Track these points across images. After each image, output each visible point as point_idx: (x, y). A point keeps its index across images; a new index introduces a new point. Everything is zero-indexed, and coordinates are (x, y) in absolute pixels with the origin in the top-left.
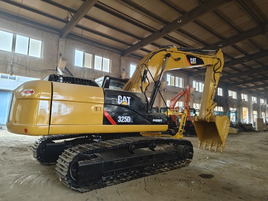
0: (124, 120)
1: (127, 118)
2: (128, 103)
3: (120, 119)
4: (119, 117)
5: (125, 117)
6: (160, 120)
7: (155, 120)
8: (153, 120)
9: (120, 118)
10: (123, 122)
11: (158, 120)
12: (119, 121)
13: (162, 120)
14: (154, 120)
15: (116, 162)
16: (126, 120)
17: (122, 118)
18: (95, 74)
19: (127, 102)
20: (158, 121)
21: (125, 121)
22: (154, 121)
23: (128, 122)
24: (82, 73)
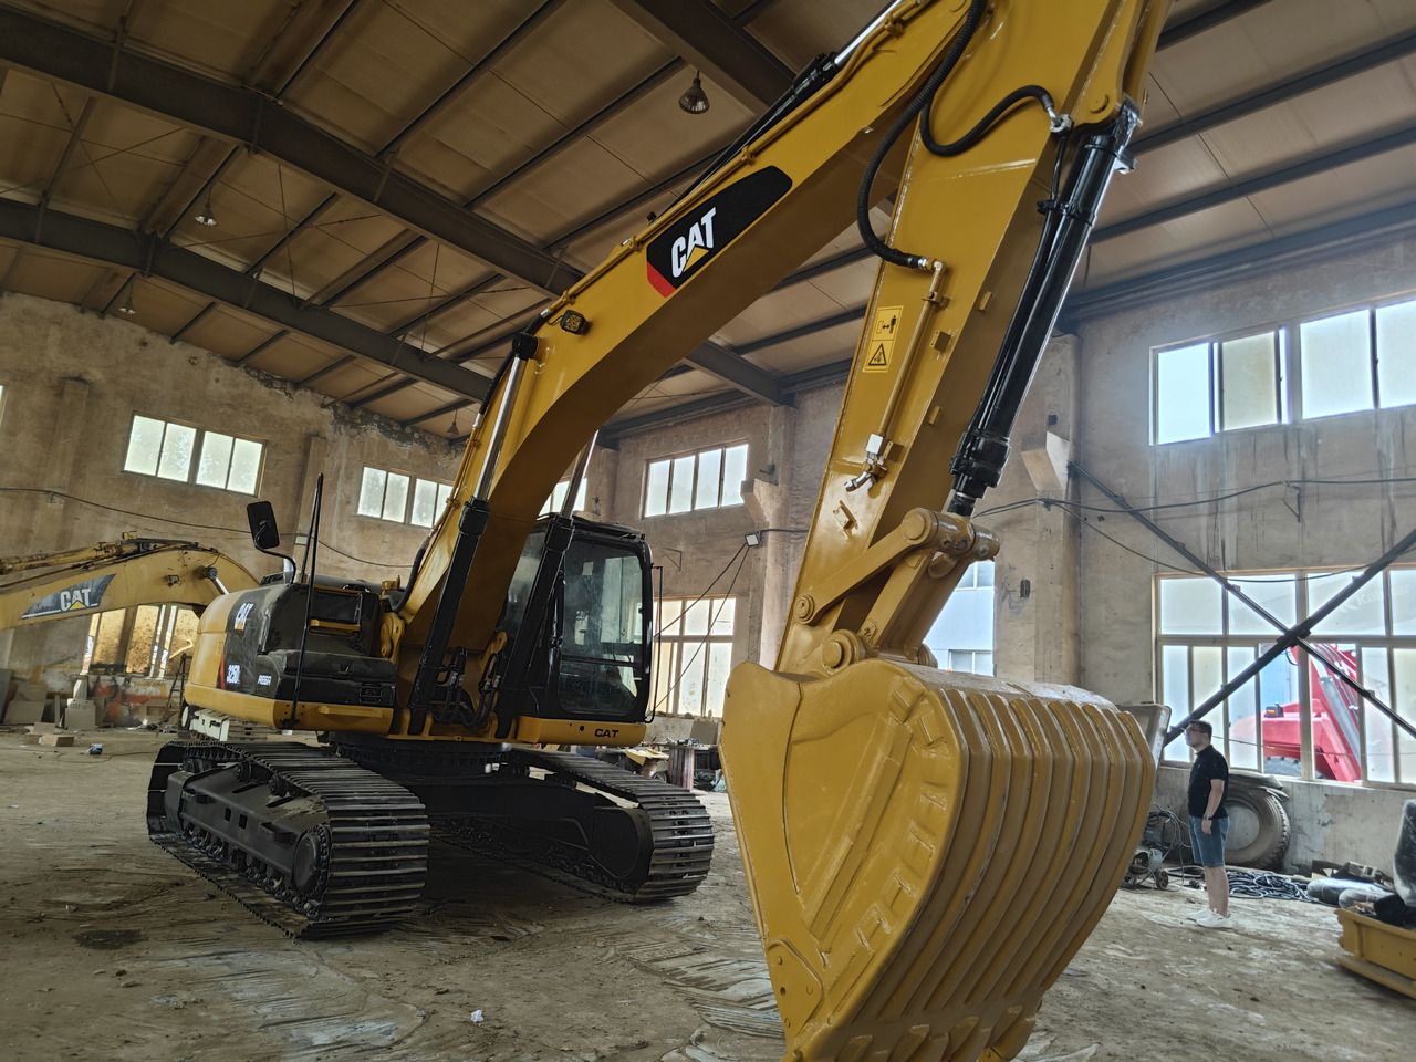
18: (1303, 453)
24: (1200, 472)
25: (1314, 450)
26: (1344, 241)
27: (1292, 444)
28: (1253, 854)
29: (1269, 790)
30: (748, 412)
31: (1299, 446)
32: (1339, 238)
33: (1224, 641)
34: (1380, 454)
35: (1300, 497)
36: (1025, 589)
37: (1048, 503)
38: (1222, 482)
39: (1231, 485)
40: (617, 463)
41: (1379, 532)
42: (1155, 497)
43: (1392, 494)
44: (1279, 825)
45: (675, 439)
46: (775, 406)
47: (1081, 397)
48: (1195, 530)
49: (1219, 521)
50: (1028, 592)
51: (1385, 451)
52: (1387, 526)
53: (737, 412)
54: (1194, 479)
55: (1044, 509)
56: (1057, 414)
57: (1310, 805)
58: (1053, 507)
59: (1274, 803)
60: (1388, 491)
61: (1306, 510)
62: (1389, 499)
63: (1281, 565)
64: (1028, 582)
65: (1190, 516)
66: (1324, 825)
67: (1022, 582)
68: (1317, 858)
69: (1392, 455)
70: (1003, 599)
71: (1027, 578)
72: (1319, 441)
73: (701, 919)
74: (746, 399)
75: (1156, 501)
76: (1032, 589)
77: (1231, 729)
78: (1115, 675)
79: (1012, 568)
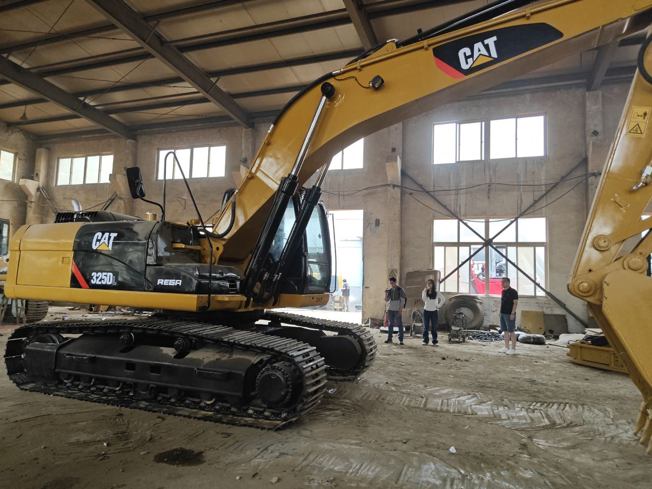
0: (100, 280)
1: (106, 276)
2: (108, 246)
3: (94, 278)
4: (93, 275)
5: (104, 274)
6: (177, 281)
7: (163, 280)
8: (159, 280)
9: (95, 276)
10: (100, 283)
11: (171, 280)
12: (92, 280)
13: (181, 281)
14: (160, 282)
15: (67, 356)
16: (105, 280)
17: (98, 276)
18: (491, 172)
19: (107, 244)
20: (170, 284)
21: (103, 281)
22: (160, 284)
23: (108, 283)
24: (451, 177)
25: (495, 171)
26: (509, 90)
27: (487, 169)
28: (474, 325)
29: (477, 300)
30: (226, 129)
31: (489, 169)
32: (507, 88)
33: (458, 244)
34: (518, 174)
35: (490, 189)
36: (377, 223)
37: (394, 186)
38: (460, 182)
39: (463, 184)
40: (137, 148)
41: (516, 204)
42: (434, 186)
43: (521, 190)
44: (482, 313)
45: (177, 139)
46: (246, 128)
47: (404, 140)
48: (450, 200)
49: (458, 197)
50: (379, 224)
51: (520, 173)
52: (519, 202)
53: (219, 129)
54: (449, 180)
55: (392, 189)
56: (396, 147)
57: (489, 305)
58: (395, 188)
59: (478, 305)
60: (520, 189)
61: (491, 195)
62: (520, 191)
63: (481, 215)
64: (379, 220)
65: (447, 195)
66: (494, 312)
67: (376, 220)
68: (491, 324)
69: (522, 175)
70: (368, 227)
71: (379, 218)
72: (497, 168)
73: (387, 383)
74: (231, 121)
75: (434, 189)
76: (380, 223)
77: (460, 278)
78: (416, 259)
79: (371, 213)
